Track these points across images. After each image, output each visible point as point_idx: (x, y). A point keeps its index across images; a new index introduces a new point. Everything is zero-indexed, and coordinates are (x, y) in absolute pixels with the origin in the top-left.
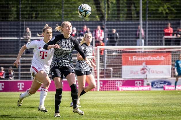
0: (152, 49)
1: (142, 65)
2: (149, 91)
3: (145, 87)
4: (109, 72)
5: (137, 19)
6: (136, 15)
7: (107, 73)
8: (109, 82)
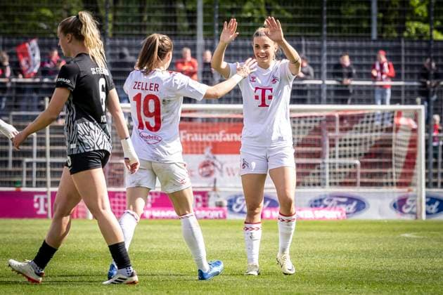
0: (228, 111)
1: (203, 153)
2: (221, 221)
3: (212, 210)
4: (119, 170)
5: (191, 32)
6: (186, 24)
7: (114, 174)
8: (119, 197)
